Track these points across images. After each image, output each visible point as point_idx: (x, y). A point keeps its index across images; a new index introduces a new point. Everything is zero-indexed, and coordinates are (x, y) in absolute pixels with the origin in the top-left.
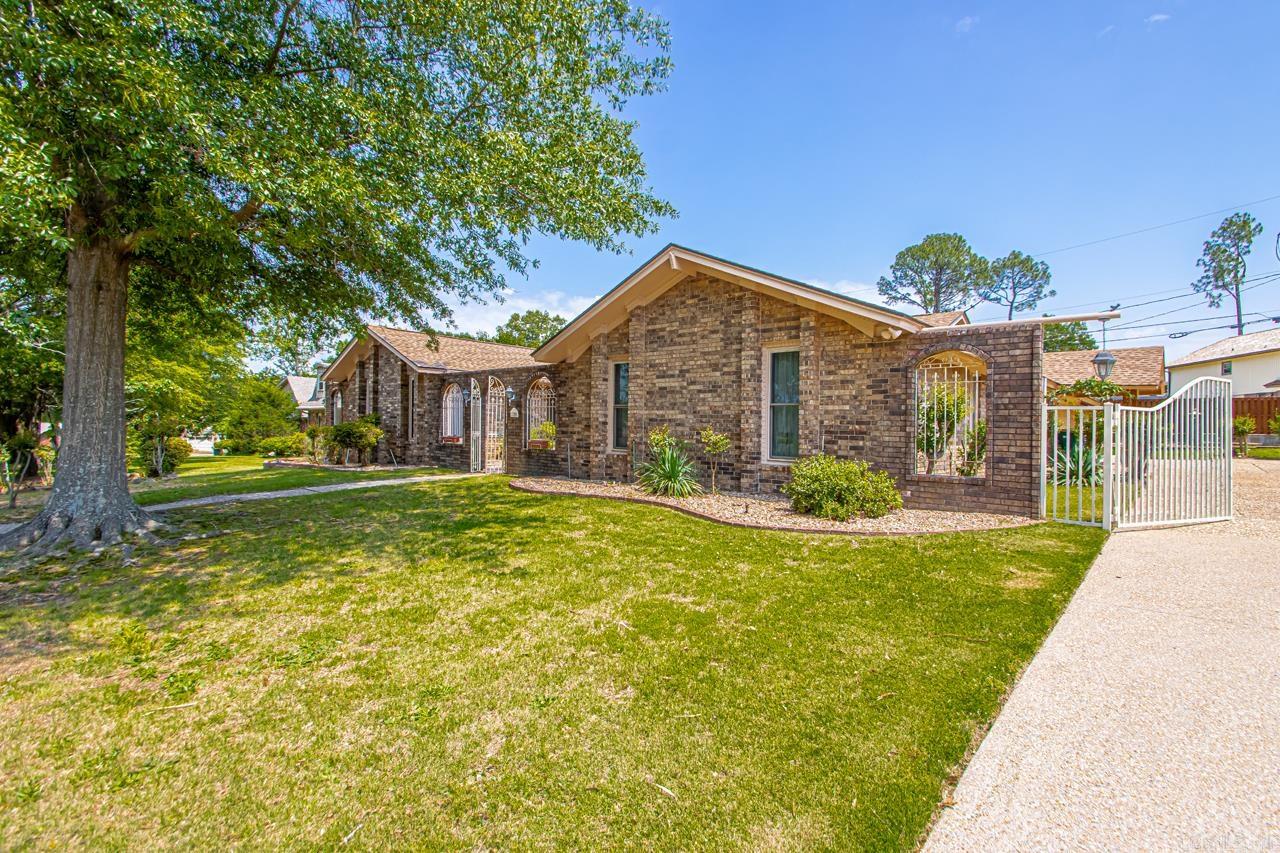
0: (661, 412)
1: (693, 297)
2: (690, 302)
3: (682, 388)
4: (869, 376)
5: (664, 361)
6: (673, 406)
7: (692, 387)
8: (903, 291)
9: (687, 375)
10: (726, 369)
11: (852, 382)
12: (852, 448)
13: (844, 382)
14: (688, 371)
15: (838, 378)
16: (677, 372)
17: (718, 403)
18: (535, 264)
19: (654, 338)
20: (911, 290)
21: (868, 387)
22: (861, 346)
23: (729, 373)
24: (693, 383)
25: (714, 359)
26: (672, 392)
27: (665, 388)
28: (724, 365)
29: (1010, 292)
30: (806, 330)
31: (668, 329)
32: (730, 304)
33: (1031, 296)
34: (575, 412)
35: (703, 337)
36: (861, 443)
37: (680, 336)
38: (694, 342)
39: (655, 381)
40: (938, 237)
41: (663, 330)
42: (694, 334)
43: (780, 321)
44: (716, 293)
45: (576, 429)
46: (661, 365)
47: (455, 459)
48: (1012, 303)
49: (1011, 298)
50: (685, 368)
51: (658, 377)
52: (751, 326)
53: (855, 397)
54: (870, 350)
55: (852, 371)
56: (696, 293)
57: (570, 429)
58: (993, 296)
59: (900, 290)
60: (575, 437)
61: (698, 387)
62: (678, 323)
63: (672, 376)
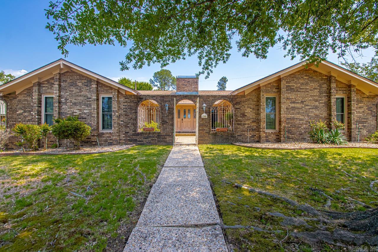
0: (293, 116)
1: (306, 76)
3: (302, 107)
4: (367, 106)
5: (294, 97)
6: (299, 113)
7: (307, 107)
9: (304, 103)
10: (321, 102)
11: (363, 107)
12: (362, 126)
13: (360, 107)
14: (305, 101)
16: (300, 102)
17: (317, 113)
19: (290, 89)
21: (367, 109)
22: (365, 98)
23: (322, 103)
24: (308, 106)
25: (316, 98)
27: (295, 107)
28: (320, 100)
30: (353, 91)
31: (295, 86)
32: (322, 80)
34: (246, 116)
35: (311, 90)
36: (365, 124)
37: (301, 89)
38: (307, 92)
39: (290, 104)
41: (294, 86)
42: (308, 89)
43: (340, 88)
44: (316, 76)
45: (247, 123)
46: (293, 98)
47: (153, 140)
50: (303, 100)
51: (291, 103)
52: (334, 88)
53: (363, 112)
54: (367, 99)
55: (362, 105)
56: (307, 75)
57: (243, 123)
60: (246, 126)
62: (300, 84)
63: (298, 103)
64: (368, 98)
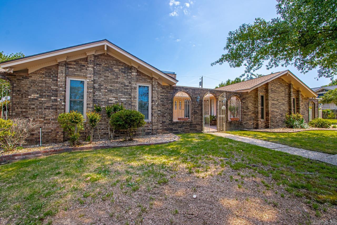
0: (273, 109)
1: (279, 82)
3: (277, 103)
5: (273, 96)
6: (276, 108)
7: (279, 104)
9: (278, 101)
10: (286, 100)
12: (303, 116)
13: (302, 105)
16: (276, 100)
17: (284, 107)
19: (272, 91)
22: (303, 99)
23: (286, 101)
24: (280, 103)
25: (283, 97)
27: (274, 103)
31: (274, 89)
32: (286, 86)
34: (249, 108)
35: (281, 92)
37: (276, 91)
38: (279, 93)
39: (272, 101)
42: (279, 91)
44: (283, 83)
45: (249, 114)
50: (278, 99)
52: (292, 92)
53: (303, 108)
55: (303, 103)
57: (247, 114)
60: (249, 116)
61: (280, 104)
62: (276, 88)
64: (305, 99)
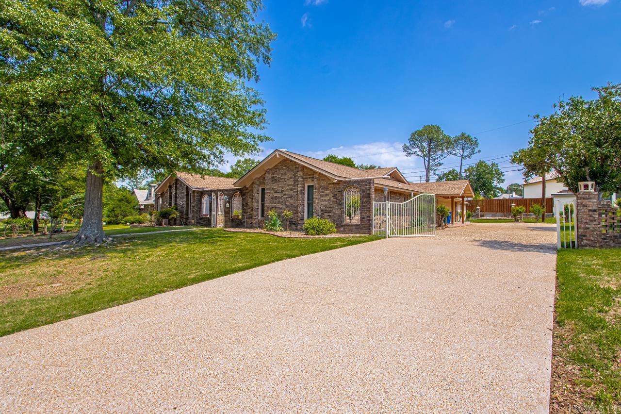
0: (275, 205)
1: (285, 166)
2: (284, 168)
3: (282, 196)
4: (333, 193)
6: (279, 202)
7: (284, 196)
8: (414, 150)
10: (294, 190)
11: (328, 195)
12: (328, 216)
13: (327, 195)
14: (283, 191)
15: (325, 194)
16: (280, 191)
17: (292, 202)
18: (227, 162)
19: (274, 180)
20: (417, 150)
21: (333, 197)
22: (330, 184)
23: (295, 192)
24: (285, 195)
25: (291, 187)
26: (278, 198)
27: (277, 196)
28: (294, 189)
29: (461, 151)
30: (315, 178)
31: (278, 177)
33: (470, 153)
34: (248, 205)
35: (288, 180)
36: (330, 214)
37: (281, 179)
38: (285, 181)
40: (429, 127)
41: (276, 177)
42: (285, 178)
43: (309, 175)
45: (248, 211)
46: (275, 188)
47: (206, 223)
48: (462, 156)
49: (462, 153)
51: (275, 193)
52: (301, 177)
53: (329, 200)
54: (333, 185)
55: (328, 192)
56: (286, 165)
57: (246, 211)
58: (454, 152)
59: (412, 150)
60: (248, 214)
61: (286, 196)
62: (280, 175)
63: (279, 193)
